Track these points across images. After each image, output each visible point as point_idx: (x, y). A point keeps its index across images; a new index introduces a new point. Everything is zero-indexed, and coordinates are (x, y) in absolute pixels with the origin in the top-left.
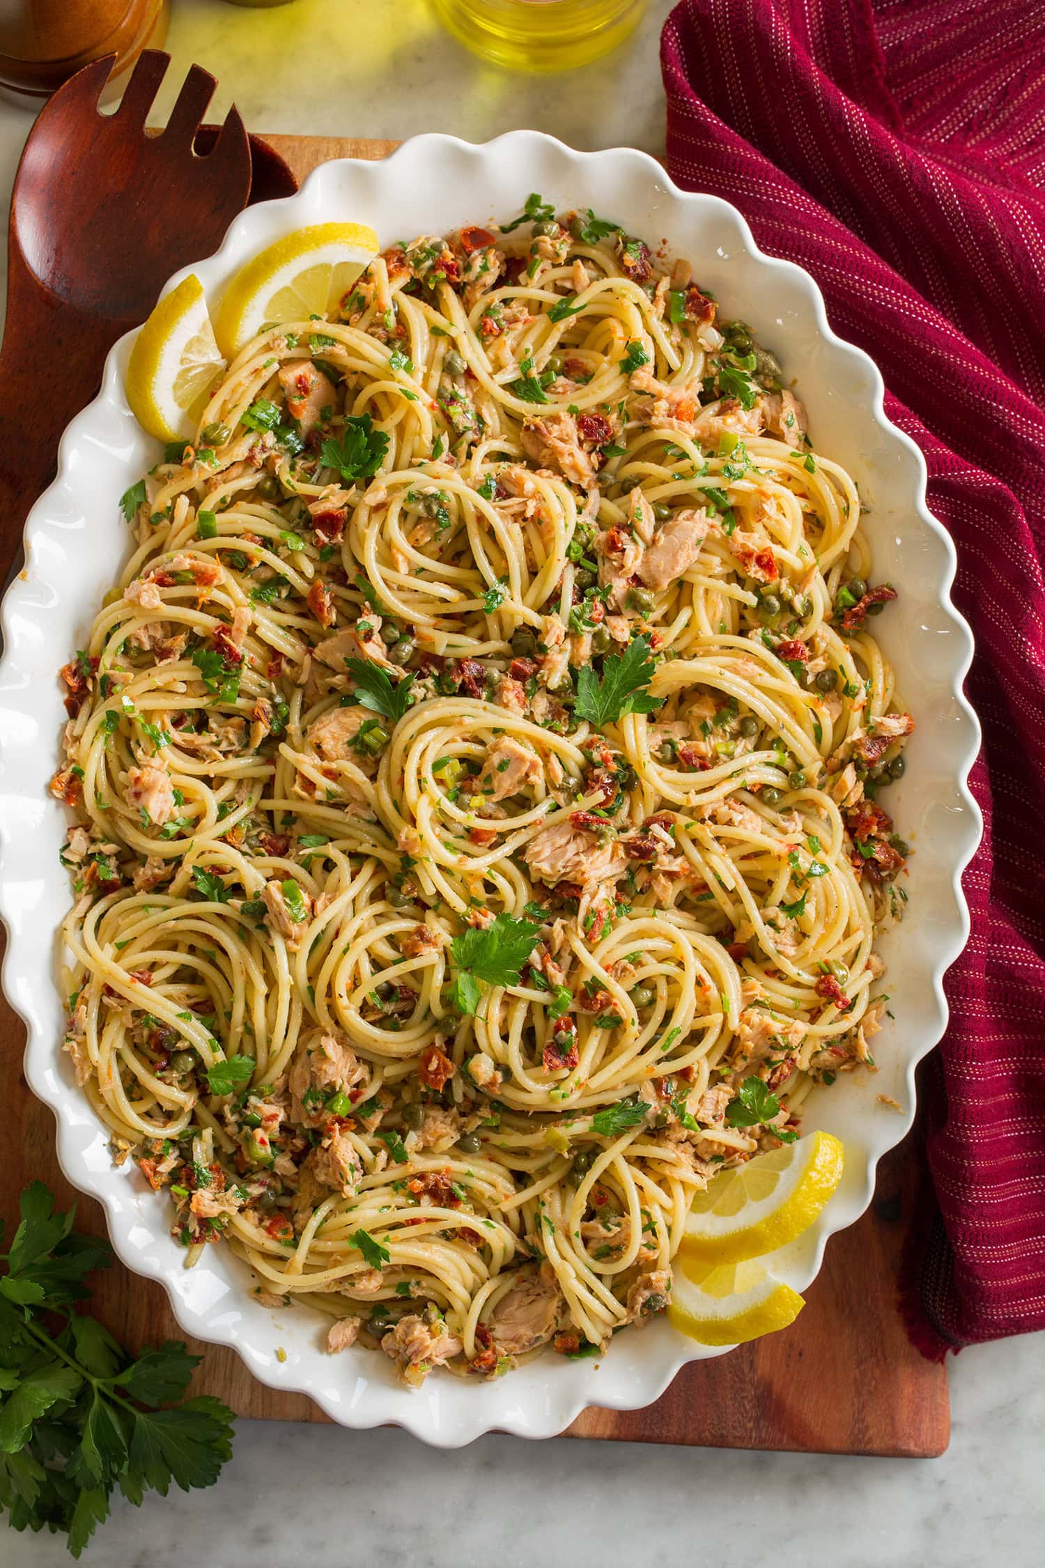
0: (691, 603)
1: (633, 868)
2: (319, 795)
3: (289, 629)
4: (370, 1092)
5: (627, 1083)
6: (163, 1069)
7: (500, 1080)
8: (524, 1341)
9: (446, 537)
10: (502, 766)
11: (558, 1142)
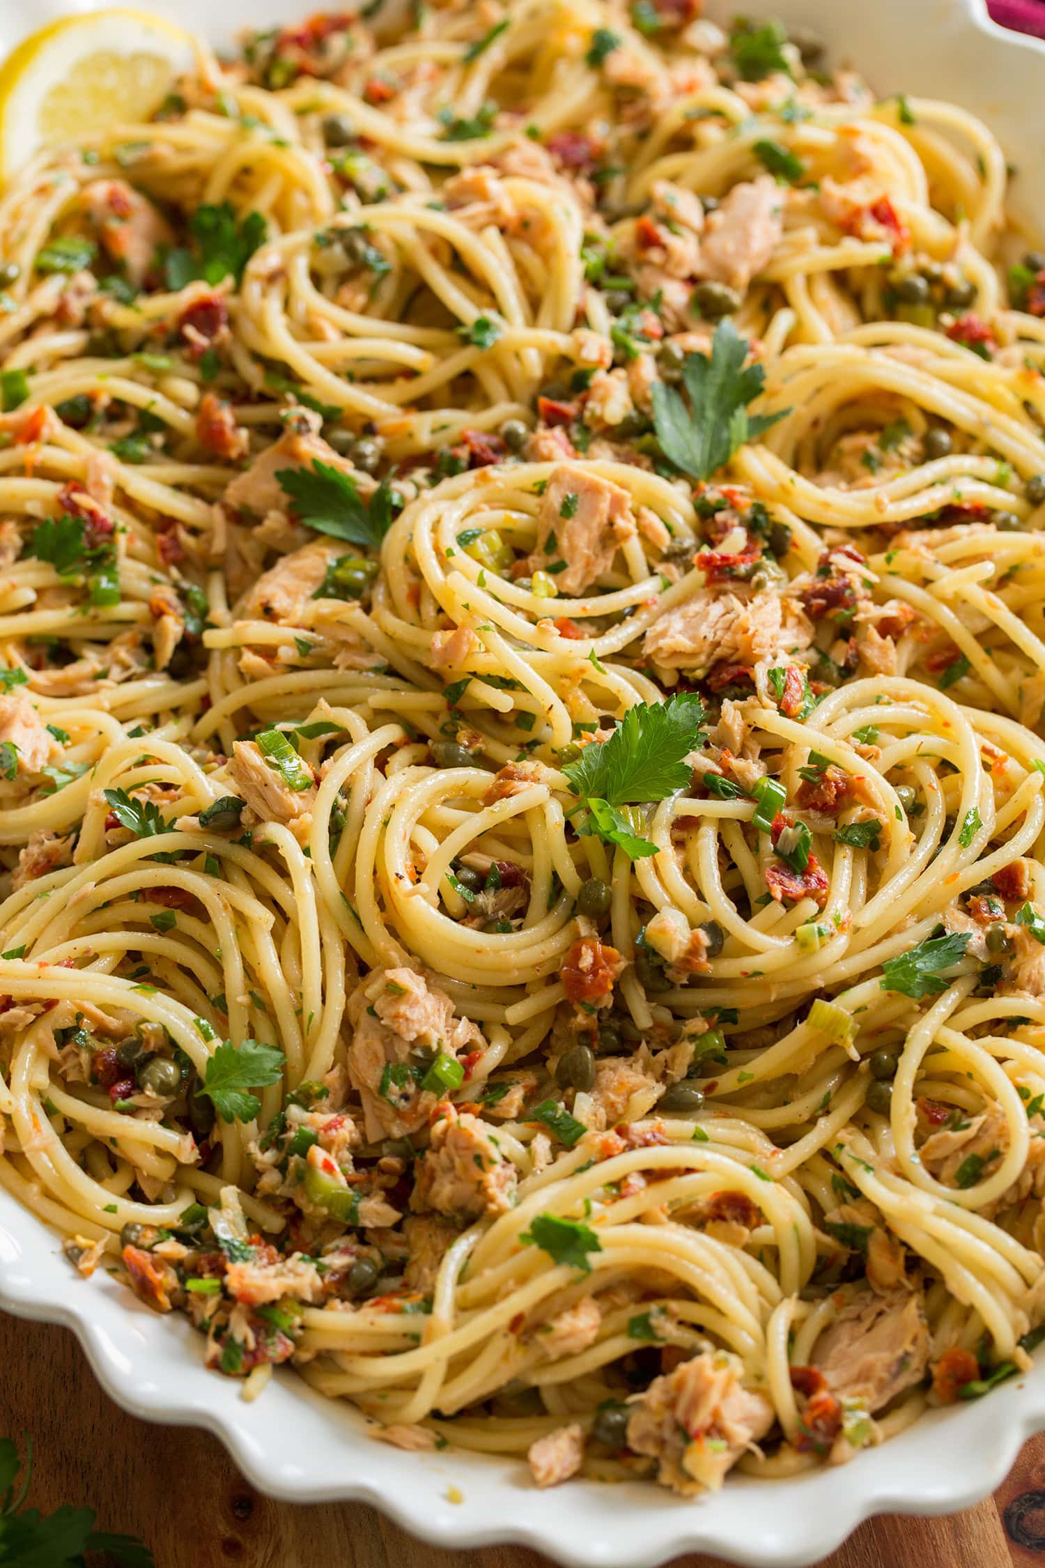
0: (786, 303)
1: (823, 646)
2: (287, 654)
3: (178, 487)
4: (493, 1055)
5: (920, 914)
6: (126, 1095)
7: (705, 940)
8: (881, 1373)
9: (388, 291)
10: (567, 509)
11: (836, 1021)
